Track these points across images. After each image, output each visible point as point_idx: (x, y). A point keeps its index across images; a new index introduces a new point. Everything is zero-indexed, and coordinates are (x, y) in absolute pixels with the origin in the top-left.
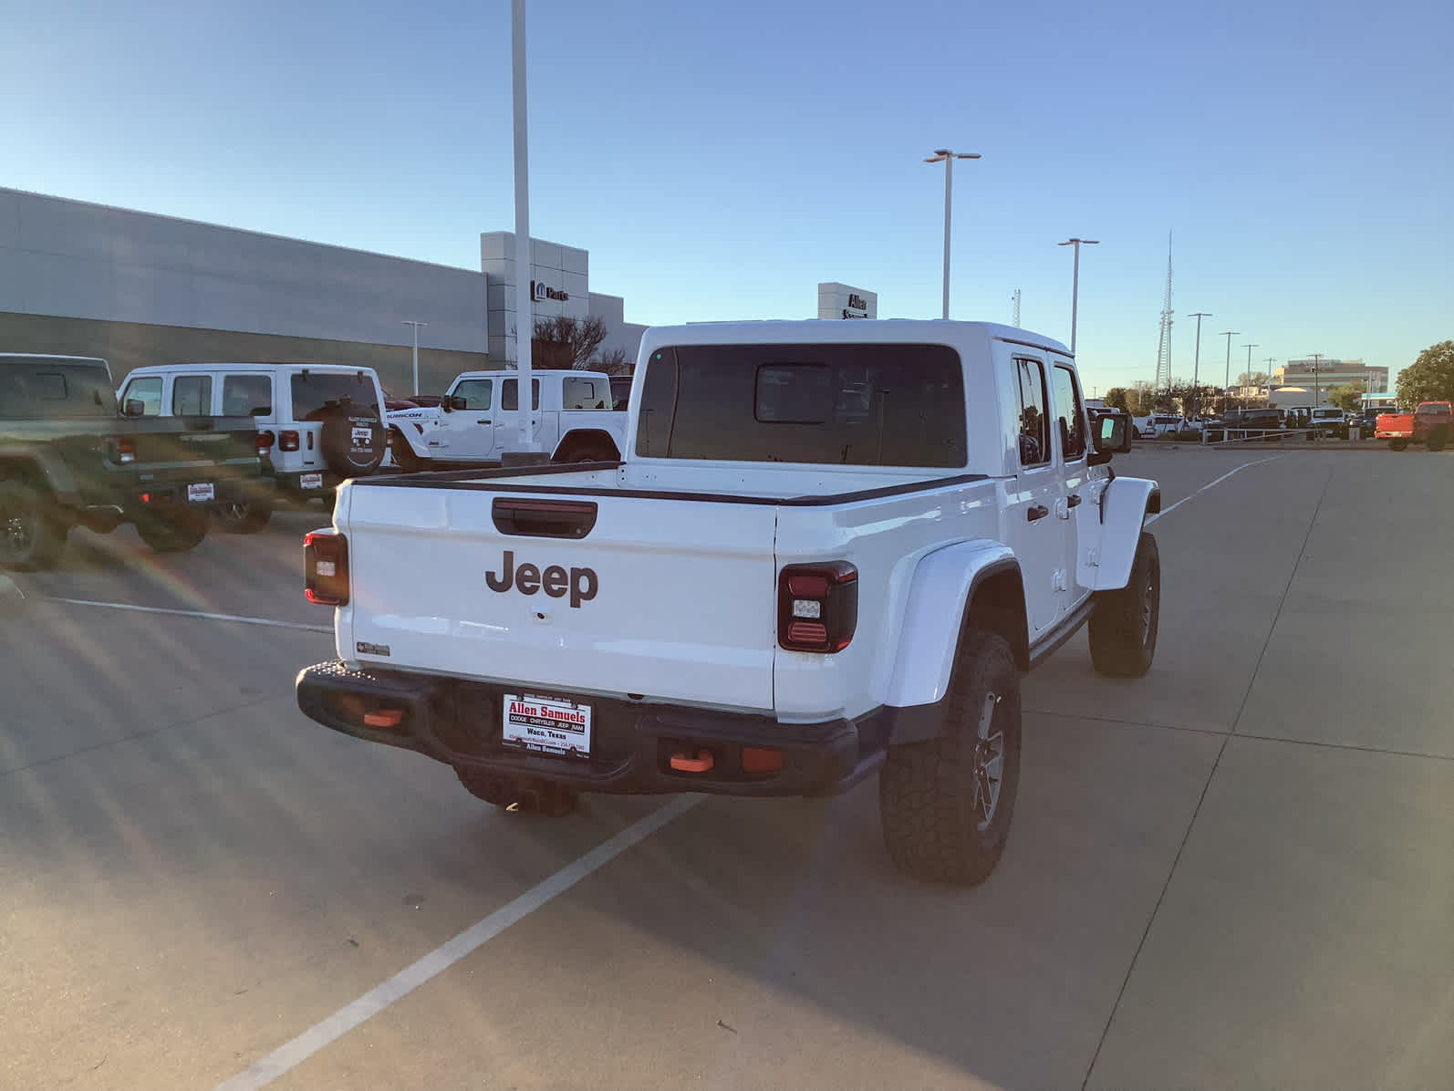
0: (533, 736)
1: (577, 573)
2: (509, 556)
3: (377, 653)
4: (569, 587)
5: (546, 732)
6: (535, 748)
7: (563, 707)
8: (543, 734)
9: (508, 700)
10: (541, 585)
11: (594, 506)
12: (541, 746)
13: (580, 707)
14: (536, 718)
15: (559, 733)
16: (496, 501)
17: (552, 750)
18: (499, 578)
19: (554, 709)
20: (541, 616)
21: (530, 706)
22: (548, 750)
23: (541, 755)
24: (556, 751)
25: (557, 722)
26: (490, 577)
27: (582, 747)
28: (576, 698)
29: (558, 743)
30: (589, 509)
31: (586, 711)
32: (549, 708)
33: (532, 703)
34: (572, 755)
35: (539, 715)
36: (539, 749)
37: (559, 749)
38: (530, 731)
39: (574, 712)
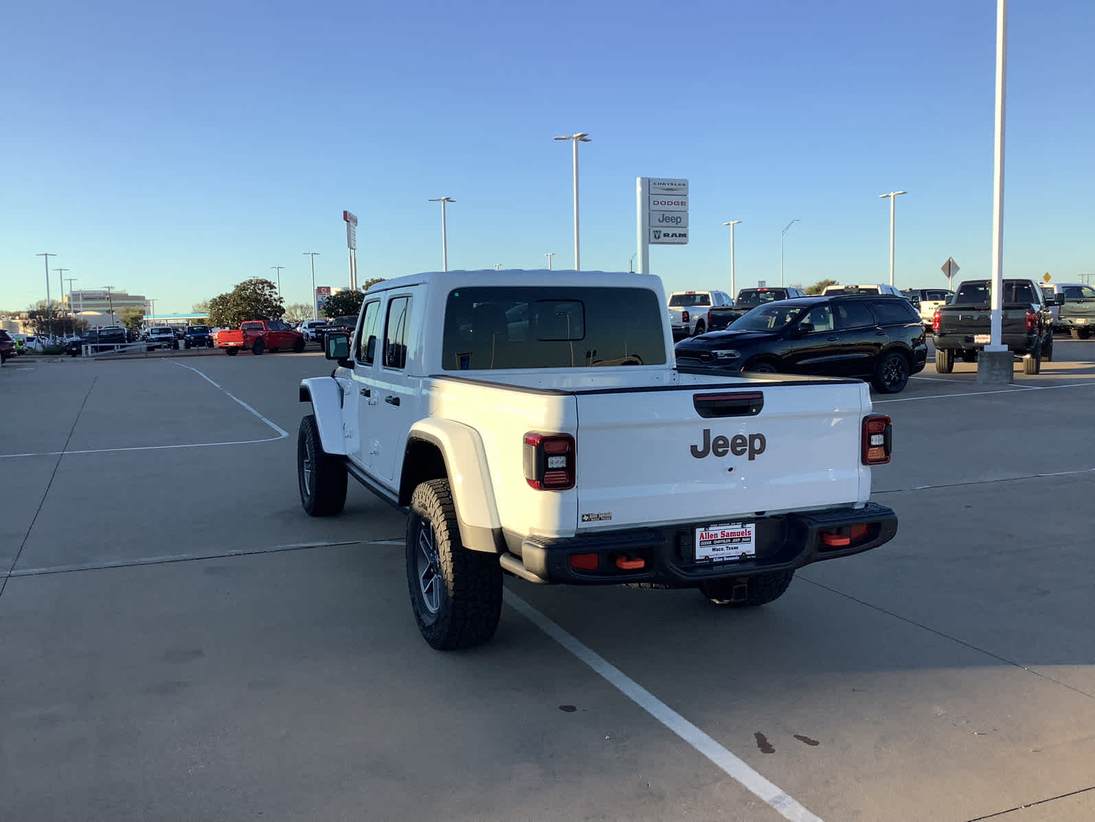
0: (716, 552)
1: (753, 437)
2: (707, 433)
3: (600, 519)
4: (748, 448)
5: (724, 547)
6: (719, 560)
7: (737, 528)
8: (722, 549)
9: (699, 531)
10: (730, 449)
11: (761, 393)
12: (723, 557)
13: (747, 525)
14: (717, 540)
15: (733, 546)
16: (695, 396)
17: (730, 559)
18: (700, 449)
19: (729, 531)
20: (730, 470)
21: (713, 533)
22: (727, 559)
23: (723, 563)
24: (733, 559)
25: (732, 539)
26: (694, 448)
27: (750, 552)
28: (744, 521)
29: (733, 552)
30: (759, 396)
31: (751, 527)
32: (726, 531)
33: (714, 530)
34: (744, 559)
35: (719, 537)
36: (722, 560)
37: (735, 556)
38: (714, 550)
39: (744, 530)
